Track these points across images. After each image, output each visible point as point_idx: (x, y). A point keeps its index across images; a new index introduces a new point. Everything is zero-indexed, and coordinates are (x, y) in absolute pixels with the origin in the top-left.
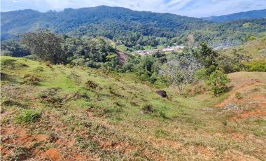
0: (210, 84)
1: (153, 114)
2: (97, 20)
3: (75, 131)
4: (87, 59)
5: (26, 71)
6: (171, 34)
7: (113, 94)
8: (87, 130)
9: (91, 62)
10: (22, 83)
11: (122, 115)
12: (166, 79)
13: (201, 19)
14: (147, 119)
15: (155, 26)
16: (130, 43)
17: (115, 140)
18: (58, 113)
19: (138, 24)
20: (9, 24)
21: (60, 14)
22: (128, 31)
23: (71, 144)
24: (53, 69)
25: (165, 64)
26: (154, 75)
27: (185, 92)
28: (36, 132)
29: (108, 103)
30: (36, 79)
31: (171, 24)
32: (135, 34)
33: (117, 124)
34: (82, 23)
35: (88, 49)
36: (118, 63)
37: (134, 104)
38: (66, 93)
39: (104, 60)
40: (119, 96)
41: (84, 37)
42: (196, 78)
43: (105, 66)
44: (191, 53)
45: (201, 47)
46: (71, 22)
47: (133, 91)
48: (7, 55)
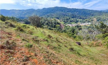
0: (105, 42)
1: (74, 52)
2: (54, 12)
3: (43, 54)
4: (49, 26)
5: (29, 29)
6: (85, 18)
7: (58, 41)
8: (47, 54)
9: (50, 27)
10: (27, 33)
11: (60, 50)
12: (80, 37)
13: (101, 11)
14: (71, 53)
15: (77, 14)
16: (66, 21)
17: (58, 61)
18: (38, 45)
19: (70, 13)
20: (26, 13)
21: (41, 10)
22: (66, 16)
23: (41, 59)
24: (37, 29)
25: (81, 31)
26: (75, 35)
27: (90, 44)
28: (31, 51)
29: (55, 44)
30: (32, 32)
31: (85, 13)
32: (68, 18)
33: (59, 54)
34: (48, 13)
35: (49, 22)
36: (60, 28)
37: (66, 46)
38: (40, 38)
39: (55, 27)
40: (60, 42)
41: (49, 18)
42: (97, 38)
43: (55, 29)
44: (94, 26)
45: (100, 24)
46: (44, 13)
47: (66, 41)
48: (24, 23)
